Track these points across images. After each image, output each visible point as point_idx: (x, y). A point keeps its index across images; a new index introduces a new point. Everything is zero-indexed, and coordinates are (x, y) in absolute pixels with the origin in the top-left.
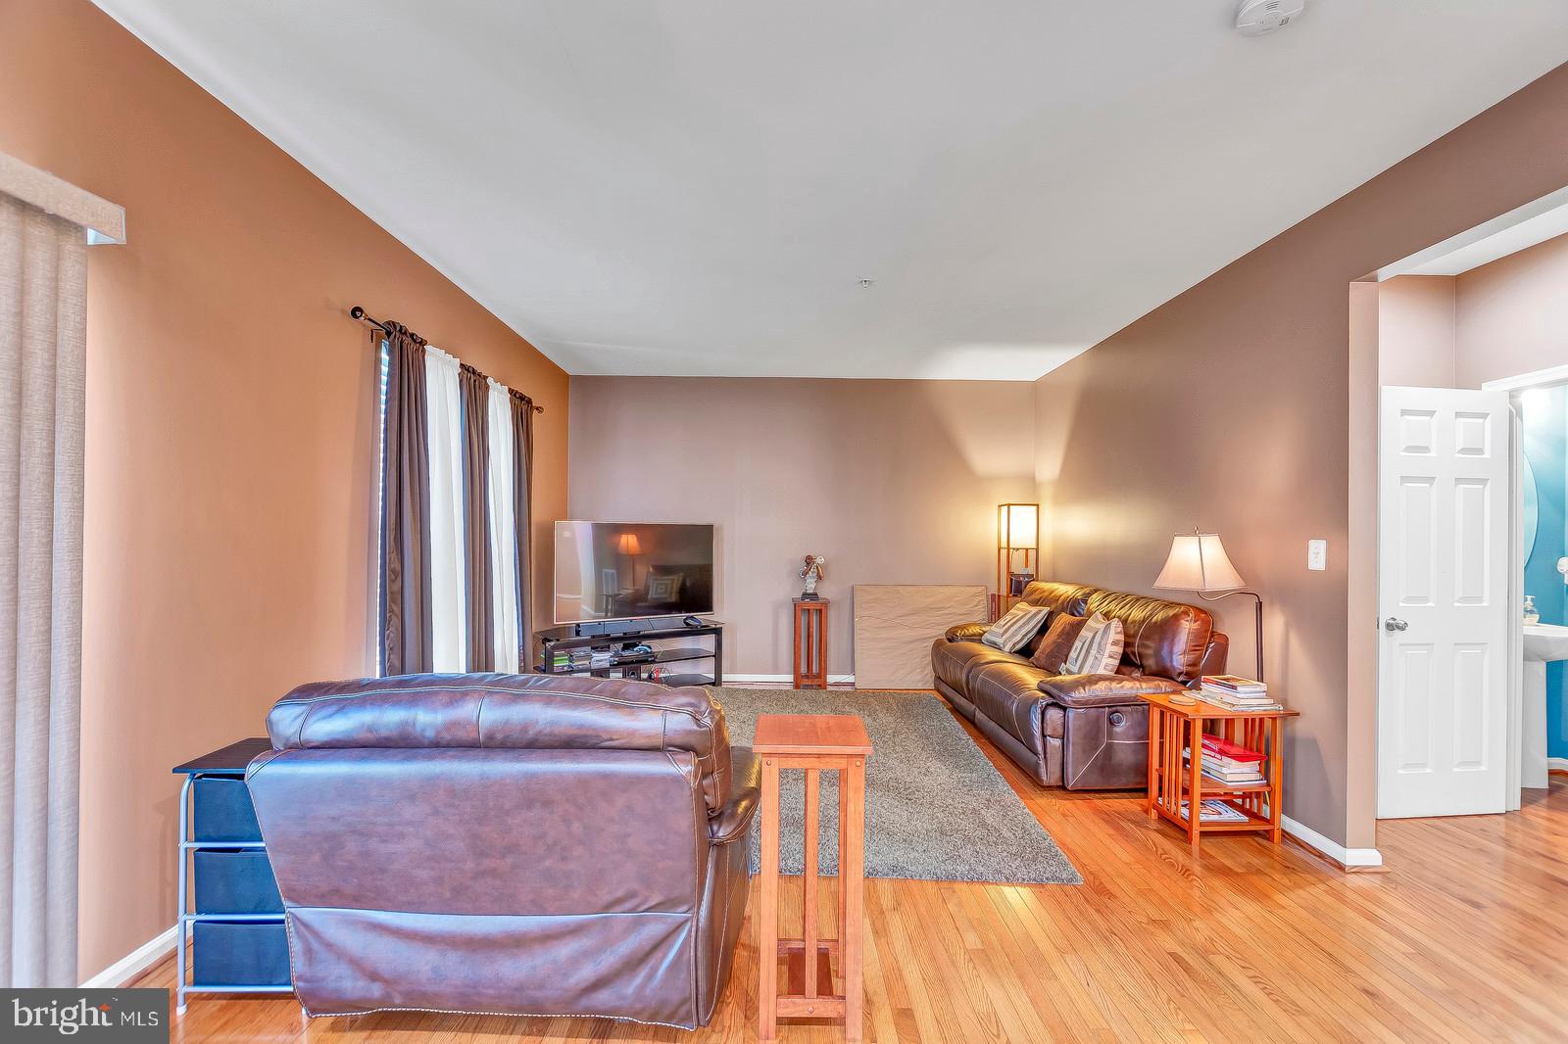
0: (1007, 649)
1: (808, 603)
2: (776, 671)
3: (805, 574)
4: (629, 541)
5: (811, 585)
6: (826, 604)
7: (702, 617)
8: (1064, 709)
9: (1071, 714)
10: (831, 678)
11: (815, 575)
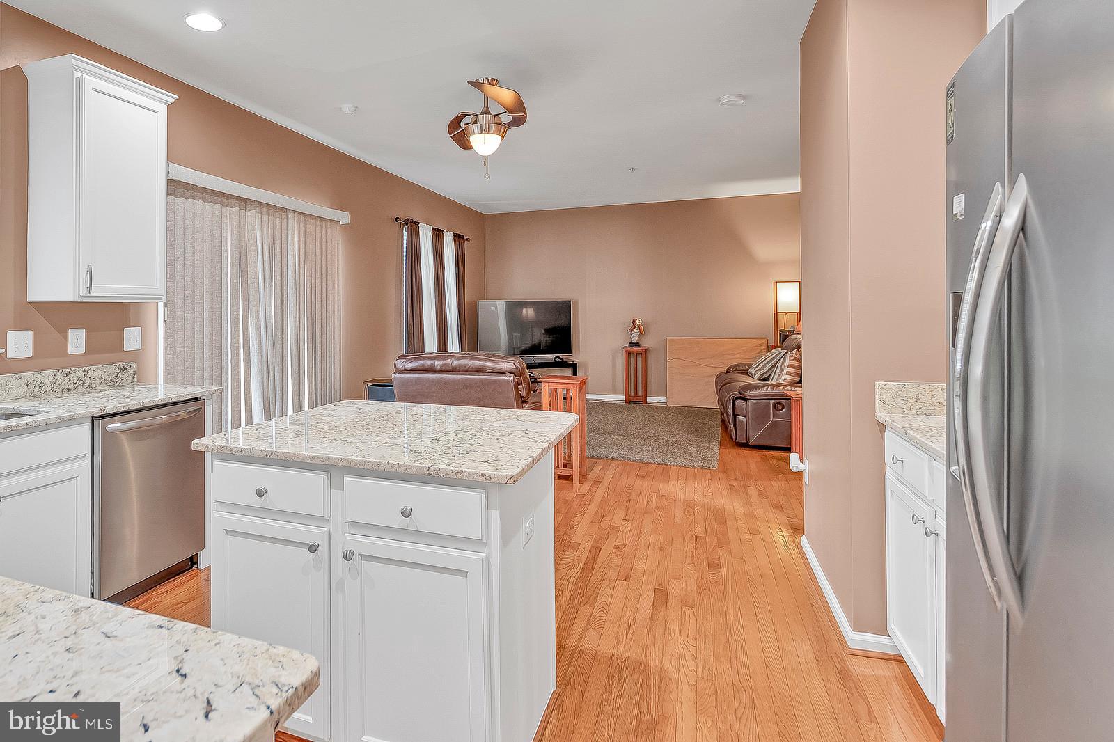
0: (756, 377)
1: (634, 350)
2: (615, 393)
3: (631, 331)
4: (528, 312)
5: (635, 339)
6: (647, 350)
7: (565, 357)
8: (746, 400)
9: (751, 402)
10: (650, 399)
11: (638, 331)
